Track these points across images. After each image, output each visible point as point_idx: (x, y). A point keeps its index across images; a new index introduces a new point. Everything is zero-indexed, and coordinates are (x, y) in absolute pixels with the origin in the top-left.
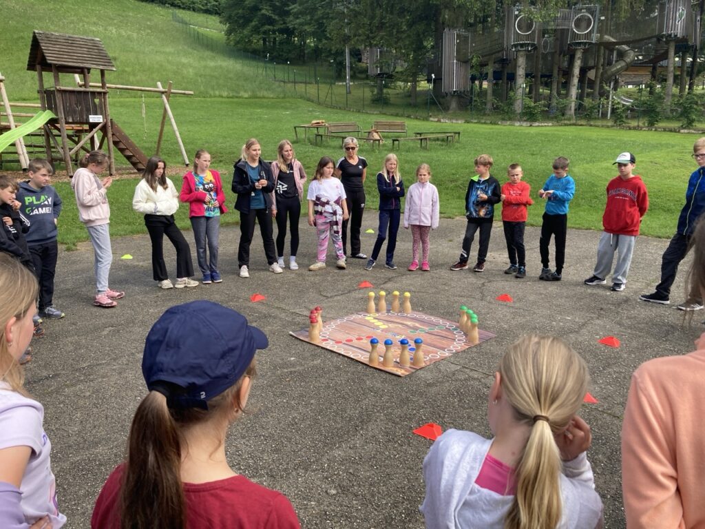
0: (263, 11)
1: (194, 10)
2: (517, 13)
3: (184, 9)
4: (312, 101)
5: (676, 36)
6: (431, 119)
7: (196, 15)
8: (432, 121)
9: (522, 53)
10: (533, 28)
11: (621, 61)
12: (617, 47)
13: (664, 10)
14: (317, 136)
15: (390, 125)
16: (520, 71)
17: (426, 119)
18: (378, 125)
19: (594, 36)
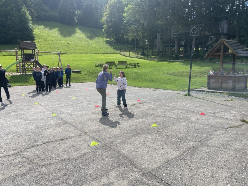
2: (174, 28)
3: (95, 28)
4: (122, 55)
5: (224, 33)
9: (176, 40)
10: (179, 32)
11: (211, 41)
12: (210, 36)
13: (220, 26)
14: (99, 64)
15: (122, 62)
16: (176, 45)
17: (147, 59)
18: (119, 62)
19: (198, 34)
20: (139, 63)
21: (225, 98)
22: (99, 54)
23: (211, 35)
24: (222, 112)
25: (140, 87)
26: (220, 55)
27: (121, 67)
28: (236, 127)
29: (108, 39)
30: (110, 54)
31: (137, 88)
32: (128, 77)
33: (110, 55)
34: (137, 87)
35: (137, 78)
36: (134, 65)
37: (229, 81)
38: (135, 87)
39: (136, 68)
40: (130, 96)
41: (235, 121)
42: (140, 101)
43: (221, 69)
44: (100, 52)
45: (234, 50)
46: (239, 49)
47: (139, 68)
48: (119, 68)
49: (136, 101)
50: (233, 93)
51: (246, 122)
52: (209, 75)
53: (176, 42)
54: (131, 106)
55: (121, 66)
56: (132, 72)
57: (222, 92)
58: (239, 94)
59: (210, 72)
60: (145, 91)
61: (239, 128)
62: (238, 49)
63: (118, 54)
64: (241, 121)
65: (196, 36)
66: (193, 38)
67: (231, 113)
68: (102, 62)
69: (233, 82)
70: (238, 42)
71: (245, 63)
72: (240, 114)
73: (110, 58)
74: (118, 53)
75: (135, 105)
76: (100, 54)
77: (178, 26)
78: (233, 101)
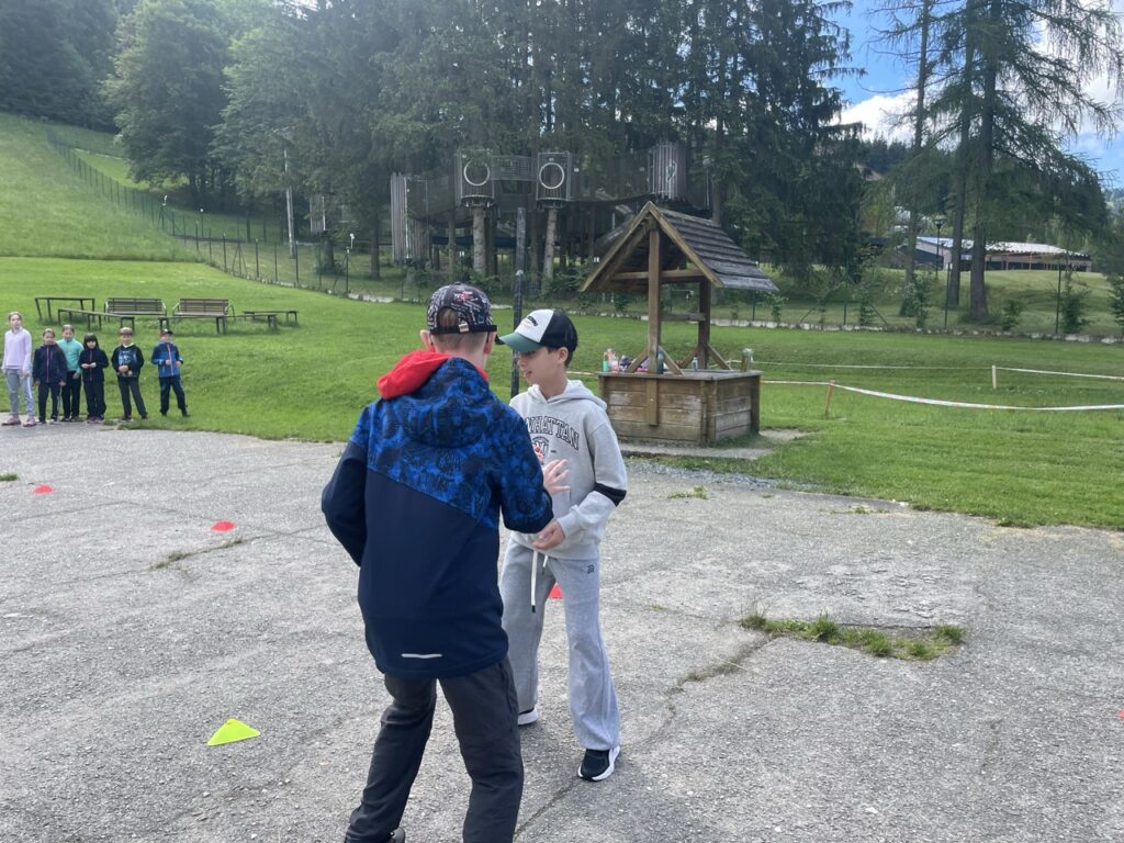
0: (175, 134)
1: (90, 127)
2: (464, 156)
3: (72, 123)
4: (218, 268)
5: (666, 197)
6: (351, 296)
7: (91, 132)
8: (352, 299)
9: (476, 211)
10: (487, 178)
11: (619, 228)
12: (617, 208)
13: (652, 164)
14: (60, 311)
15: (205, 305)
16: (477, 235)
17: (345, 295)
18: (186, 304)
19: (568, 193)
20: (295, 313)
21: (673, 481)
22: (87, 258)
23: (619, 203)
24: (655, 566)
25: (275, 439)
26: (645, 282)
27: (195, 330)
28: (721, 670)
29: (144, 185)
30: (152, 260)
31: (254, 443)
32: (225, 380)
33: (148, 264)
34: (260, 436)
35: (273, 385)
36: (269, 321)
37: (689, 403)
38: (249, 434)
39: (275, 337)
40: (185, 502)
41: (716, 629)
42: (228, 526)
43: (654, 348)
44: (89, 249)
45: (704, 260)
46: (723, 254)
47: (296, 333)
48: (183, 331)
49: (207, 529)
50: (704, 459)
51: (768, 631)
52: (605, 372)
53: (475, 223)
54: (151, 569)
55: (192, 324)
56: (251, 356)
57: (659, 455)
58: (730, 461)
59: (607, 358)
60: (291, 461)
61: (736, 679)
62: (719, 257)
63: (197, 261)
64: (743, 625)
65: (558, 202)
66: (547, 211)
67: (698, 574)
68: (81, 300)
69: (702, 403)
70: (717, 226)
71: (746, 324)
72: (737, 572)
73: (147, 283)
74: (199, 259)
75: (183, 563)
76: (93, 258)
77: (481, 150)
78: (705, 498)
